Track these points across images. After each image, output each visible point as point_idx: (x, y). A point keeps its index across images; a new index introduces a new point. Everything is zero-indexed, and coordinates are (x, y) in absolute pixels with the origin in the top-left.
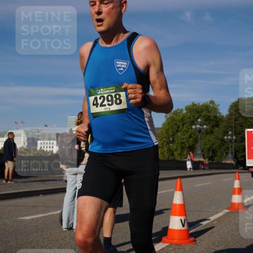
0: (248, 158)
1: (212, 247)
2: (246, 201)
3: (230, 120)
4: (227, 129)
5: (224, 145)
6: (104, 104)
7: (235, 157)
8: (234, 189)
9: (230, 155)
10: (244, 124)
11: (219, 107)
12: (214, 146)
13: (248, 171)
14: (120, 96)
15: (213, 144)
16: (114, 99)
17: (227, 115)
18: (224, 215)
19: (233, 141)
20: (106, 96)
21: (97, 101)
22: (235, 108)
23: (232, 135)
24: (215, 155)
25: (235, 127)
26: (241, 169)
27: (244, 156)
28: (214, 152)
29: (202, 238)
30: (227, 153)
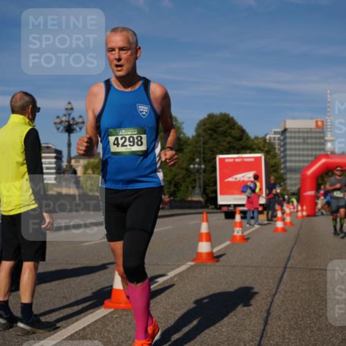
0: (221, 194)
1: (170, 311)
2: (215, 250)
3: (197, 143)
4: (194, 155)
5: (189, 176)
6: (125, 144)
7: (204, 193)
8: (201, 234)
9: (197, 190)
10: (215, 149)
11: (183, 126)
12: (176, 178)
13: (219, 211)
14: (141, 138)
15: (175, 175)
16: (136, 141)
17: (193, 137)
18: (188, 269)
19: (202, 171)
20: (127, 137)
21: (118, 142)
22: (205, 127)
23: (200, 164)
24: (179, 190)
25: (204, 153)
26: (212, 209)
27: (215, 192)
28: (176, 185)
29: (158, 301)
30: (193, 188)
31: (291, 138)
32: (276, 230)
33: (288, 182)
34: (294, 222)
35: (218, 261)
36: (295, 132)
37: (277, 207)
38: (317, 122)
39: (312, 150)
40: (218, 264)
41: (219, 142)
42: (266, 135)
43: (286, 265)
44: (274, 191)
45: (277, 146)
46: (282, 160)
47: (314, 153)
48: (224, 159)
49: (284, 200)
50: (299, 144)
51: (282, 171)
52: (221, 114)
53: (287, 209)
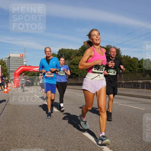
31: (12, 60)
32: (4, 92)
33: (10, 76)
36: (13, 58)
38: (21, 55)
39: (19, 64)
42: (3, 59)
43: (6, 104)
45: (6, 63)
46: (8, 68)
47: (19, 65)
49: (8, 82)
50: (14, 62)
51: (8, 72)
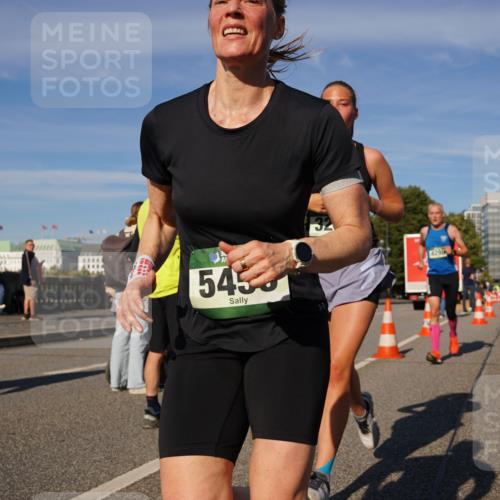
0: (409, 280)
2: (400, 345)
8: (383, 326)
10: (402, 229)
18: (366, 366)
23: (384, 246)
25: (390, 234)
26: (399, 298)
27: (403, 279)
31: (493, 214)
32: (475, 321)
33: (491, 267)
34: (496, 313)
35: (403, 357)
36: (498, 207)
37: (477, 295)
40: (404, 360)
41: (408, 220)
42: (464, 212)
43: (485, 360)
44: (472, 277)
45: (477, 225)
46: (483, 241)
48: (413, 239)
49: (485, 287)
51: (483, 254)
52: (410, 187)
53: (488, 298)
